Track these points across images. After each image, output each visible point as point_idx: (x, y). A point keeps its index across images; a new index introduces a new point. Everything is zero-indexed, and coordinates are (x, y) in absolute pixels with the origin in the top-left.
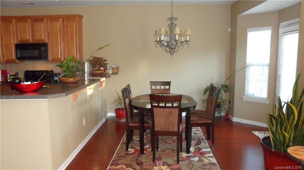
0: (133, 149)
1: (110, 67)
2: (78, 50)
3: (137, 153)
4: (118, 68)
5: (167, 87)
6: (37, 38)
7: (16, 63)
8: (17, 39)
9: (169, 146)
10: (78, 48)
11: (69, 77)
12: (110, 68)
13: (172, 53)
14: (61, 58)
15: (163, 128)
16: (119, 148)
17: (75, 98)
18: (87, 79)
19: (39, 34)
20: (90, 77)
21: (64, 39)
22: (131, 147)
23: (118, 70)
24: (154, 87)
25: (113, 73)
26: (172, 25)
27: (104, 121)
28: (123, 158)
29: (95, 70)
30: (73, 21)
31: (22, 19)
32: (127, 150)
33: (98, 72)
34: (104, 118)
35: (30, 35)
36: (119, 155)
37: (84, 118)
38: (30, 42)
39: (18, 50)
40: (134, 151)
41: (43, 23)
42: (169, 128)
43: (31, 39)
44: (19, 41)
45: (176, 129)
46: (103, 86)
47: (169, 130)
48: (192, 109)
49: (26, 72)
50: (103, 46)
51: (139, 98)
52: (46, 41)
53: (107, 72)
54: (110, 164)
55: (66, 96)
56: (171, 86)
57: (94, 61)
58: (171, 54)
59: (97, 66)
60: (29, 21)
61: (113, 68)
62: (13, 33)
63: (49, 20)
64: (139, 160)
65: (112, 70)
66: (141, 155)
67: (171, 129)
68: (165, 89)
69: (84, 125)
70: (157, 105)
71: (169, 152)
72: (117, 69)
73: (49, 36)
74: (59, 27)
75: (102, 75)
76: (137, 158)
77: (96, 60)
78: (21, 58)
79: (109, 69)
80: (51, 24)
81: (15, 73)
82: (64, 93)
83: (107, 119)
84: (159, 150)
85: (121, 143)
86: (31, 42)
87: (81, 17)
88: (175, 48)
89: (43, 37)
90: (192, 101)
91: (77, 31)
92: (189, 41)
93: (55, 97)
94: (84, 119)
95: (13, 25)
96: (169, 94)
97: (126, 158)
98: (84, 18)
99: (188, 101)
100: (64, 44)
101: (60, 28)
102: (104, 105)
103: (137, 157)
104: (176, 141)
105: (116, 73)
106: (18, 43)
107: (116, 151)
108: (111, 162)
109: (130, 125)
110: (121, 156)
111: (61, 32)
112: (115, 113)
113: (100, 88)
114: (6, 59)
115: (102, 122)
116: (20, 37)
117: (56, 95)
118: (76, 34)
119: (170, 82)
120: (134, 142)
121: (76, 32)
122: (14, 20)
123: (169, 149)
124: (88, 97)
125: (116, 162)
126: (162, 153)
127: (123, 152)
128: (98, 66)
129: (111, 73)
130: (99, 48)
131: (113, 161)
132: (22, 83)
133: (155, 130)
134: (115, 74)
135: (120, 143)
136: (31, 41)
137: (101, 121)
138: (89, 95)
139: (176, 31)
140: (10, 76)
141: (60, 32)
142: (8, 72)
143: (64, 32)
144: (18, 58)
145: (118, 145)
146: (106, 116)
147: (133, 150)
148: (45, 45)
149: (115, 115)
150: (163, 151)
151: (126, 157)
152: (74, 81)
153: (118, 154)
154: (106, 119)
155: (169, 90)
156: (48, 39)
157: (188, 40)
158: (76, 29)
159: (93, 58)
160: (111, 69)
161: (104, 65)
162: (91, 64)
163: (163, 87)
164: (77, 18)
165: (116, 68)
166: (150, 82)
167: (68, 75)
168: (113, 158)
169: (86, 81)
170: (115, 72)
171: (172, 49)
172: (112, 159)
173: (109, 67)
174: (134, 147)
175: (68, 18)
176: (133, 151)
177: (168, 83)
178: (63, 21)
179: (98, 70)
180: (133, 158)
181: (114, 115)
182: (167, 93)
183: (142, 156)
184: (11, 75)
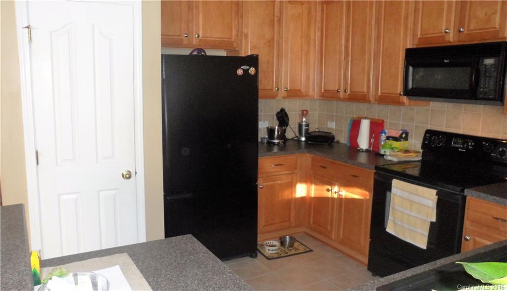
6: (472, 27)
7: (403, 104)
8: (414, 35)
19: (481, 15)
35: (453, 19)
38: (450, 42)
39: (411, 69)
43: (451, 31)
44: (416, 42)
49: (428, 132)
62: (406, 18)
78: (419, 93)
81: (401, 132)
86: (452, 41)
106: (414, 47)
114: (382, 93)
116: (421, 27)
136: (451, 37)
140: (388, 138)
144: (408, 92)
184: (391, 137)
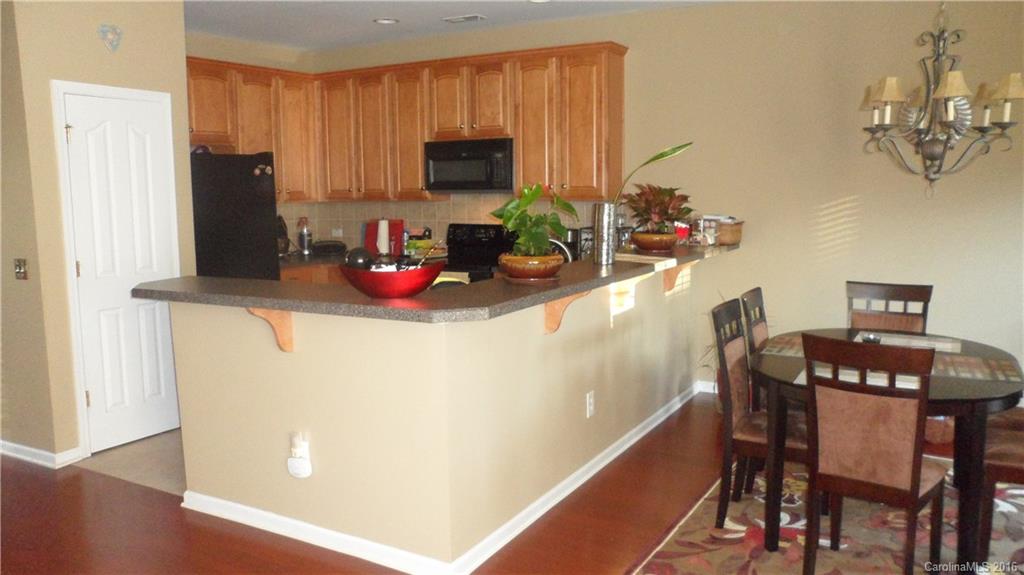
0: (744, 524)
1: (710, 221)
2: (604, 159)
3: (753, 544)
4: (740, 224)
5: (915, 307)
6: (483, 123)
7: (425, 199)
8: (431, 129)
9: (891, 539)
10: (603, 155)
11: (527, 254)
12: (707, 224)
13: (932, 176)
14: (549, 186)
15: (850, 470)
16: (696, 511)
17: (554, 324)
18: (608, 260)
19: (488, 114)
20: (617, 255)
21: (560, 126)
22: (738, 514)
23: (740, 231)
24: (860, 304)
25: (720, 244)
26: (936, 63)
27: (678, 406)
28: (697, 551)
29: (647, 232)
30: (593, 63)
31: (445, 68)
32: (720, 525)
33: (657, 238)
34: (677, 399)
35: (466, 115)
36: (687, 539)
37: (588, 392)
38: (464, 137)
39: (431, 162)
40: (743, 535)
41: (501, 77)
42: (874, 473)
43: (466, 127)
44: (434, 135)
45: (903, 482)
46: (677, 289)
47: (873, 481)
48: (995, 406)
49: (451, 226)
50: (666, 150)
51: (787, 343)
52: (509, 132)
53: (699, 237)
54: (644, 563)
55: (491, 317)
56: (930, 305)
57: (644, 199)
58: (927, 177)
59: (653, 216)
60: (465, 71)
61: (720, 226)
62: (422, 111)
63: (518, 65)
64: (751, 569)
65: (716, 232)
66: (766, 552)
67: (884, 478)
68: (905, 313)
69: (588, 416)
70: (829, 375)
71: (881, 563)
72: (735, 228)
73: (516, 115)
74: (546, 86)
75: (667, 250)
76: (749, 562)
77: (651, 198)
78: (440, 186)
79: (705, 228)
80: (523, 77)
81: (423, 231)
82: (487, 309)
83: (691, 400)
84: (843, 546)
85: (706, 496)
86: (466, 135)
87: (617, 51)
88: (941, 157)
89: (501, 120)
90: (1006, 376)
91: (601, 97)
92: (1010, 124)
93: (455, 320)
94: (588, 395)
95: (422, 87)
96: (923, 334)
97: (707, 554)
98: (629, 51)
99: (987, 371)
100: (563, 141)
101: (550, 90)
102: (682, 353)
103: (747, 559)
104: (929, 527)
105: (728, 245)
106: (432, 140)
107: (681, 524)
108: (650, 557)
109: (738, 436)
110: (691, 545)
111: (554, 101)
112: (716, 385)
113: (668, 293)
114: (402, 188)
115: (668, 410)
116: (438, 122)
117: (458, 313)
118: (599, 108)
119: (931, 287)
120: (756, 497)
121: (600, 102)
122: (426, 74)
123: (886, 550)
124: (612, 320)
125: (666, 561)
126: (854, 561)
127: (705, 528)
128: (655, 218)
129: (711, 241)
130: (652, 156)
131: (658, 556)
132: (374, 269)
133: (820, 471)
134: (724, 248)
135: (705, 493)
136: (466, 133)
137: (663, 405)
138: (614, 317)
139: (946, 86)
140: (411, 238)
141: (550, 100)
142: (407, 226)
143: (562, 101)
144: (430, 187)
145: (697, 500)
146: (689, 389)
147: (744, 528)
148: (504, 145)
149: (717, 392)
150: (859, 555)
151: (707, 550)
152: (543, 267)
153: (683, 534)
154: (685, 401)
155: (921, 320)
156: (516, 125)
157: (1007, 119)
158: (600, 90)
159: (639, 191)
160: (713, 231)
161: (679, 213)
162: (635, 209)
163: (896, 306)
164: (603, 56)
165: (731, 225)
166: (848, 282)
167: (523, 248)
168: (662, 544)
169: (604, 268)
170: (727, 238)
171: (933, 158)
172: (658, 549)
173: (705, 220)
174: (749, 516)
175: (574, 56)
176: (743, 531)
177: (922, 293)
178: (560, 68)
179: (659, 232)
180: (732, 558)
181: (712, 391)
182: (914, 330)
183: (769, 558)
184: (414, 236)
